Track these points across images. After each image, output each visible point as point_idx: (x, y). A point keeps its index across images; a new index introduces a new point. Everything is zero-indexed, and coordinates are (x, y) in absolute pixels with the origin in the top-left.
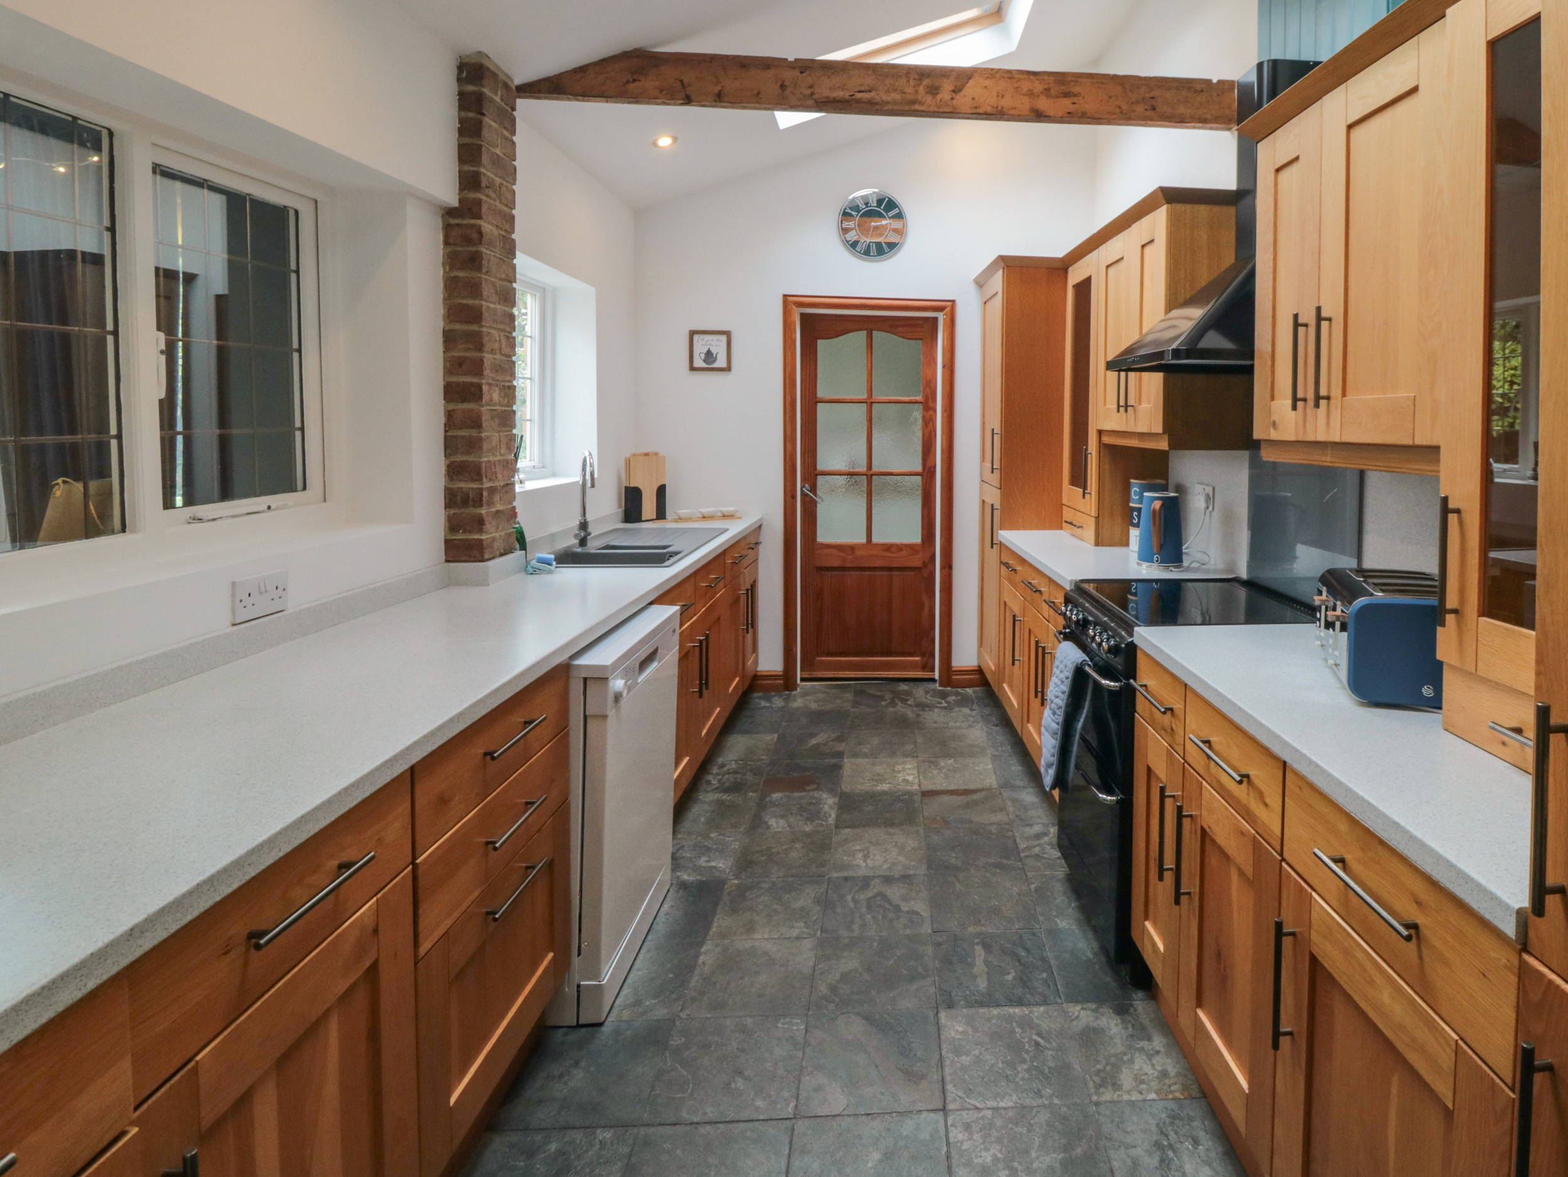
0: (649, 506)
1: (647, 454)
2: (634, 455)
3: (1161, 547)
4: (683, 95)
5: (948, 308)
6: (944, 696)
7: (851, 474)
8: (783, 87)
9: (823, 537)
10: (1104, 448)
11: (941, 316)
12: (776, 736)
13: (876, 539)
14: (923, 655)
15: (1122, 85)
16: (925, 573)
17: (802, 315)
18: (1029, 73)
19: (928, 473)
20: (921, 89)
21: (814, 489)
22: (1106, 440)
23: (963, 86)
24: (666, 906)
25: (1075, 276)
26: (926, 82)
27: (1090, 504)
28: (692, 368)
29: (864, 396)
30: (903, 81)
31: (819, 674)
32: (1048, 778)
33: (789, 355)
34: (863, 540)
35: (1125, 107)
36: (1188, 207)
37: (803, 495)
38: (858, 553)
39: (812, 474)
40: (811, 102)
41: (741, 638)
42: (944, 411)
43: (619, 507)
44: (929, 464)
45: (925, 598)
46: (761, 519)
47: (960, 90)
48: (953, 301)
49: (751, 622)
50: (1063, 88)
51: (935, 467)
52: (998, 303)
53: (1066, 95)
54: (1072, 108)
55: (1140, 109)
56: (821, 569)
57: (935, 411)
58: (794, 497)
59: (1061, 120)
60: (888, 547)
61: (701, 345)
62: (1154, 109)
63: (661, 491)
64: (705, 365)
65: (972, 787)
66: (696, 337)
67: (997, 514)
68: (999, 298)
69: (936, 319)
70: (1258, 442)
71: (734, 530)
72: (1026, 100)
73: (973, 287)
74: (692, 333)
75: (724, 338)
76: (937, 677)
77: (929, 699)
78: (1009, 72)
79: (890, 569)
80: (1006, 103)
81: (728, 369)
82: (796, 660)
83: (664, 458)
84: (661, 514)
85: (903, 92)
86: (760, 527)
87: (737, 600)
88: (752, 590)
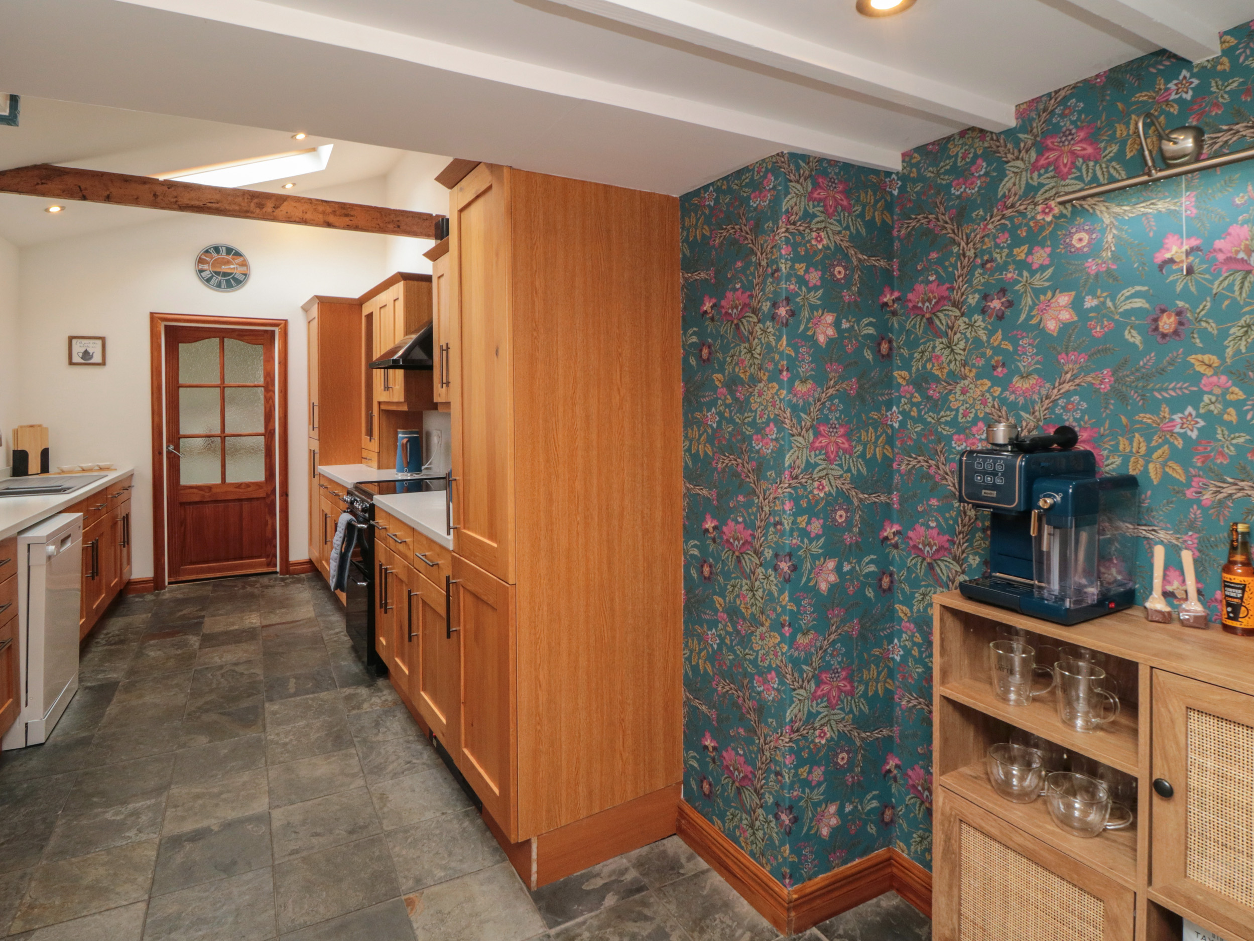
0: (34, 464)
1: (32, 426)
2: (21, 427)
3: (408, 463)
4: (81, 194)
5: (283, 325)
6: (283, 580)
7: (209, 436)
8: (155, 195)
9: (184, 481)
10: (381, 411)
11: (277, 330)
12: (150, 615)
13: (229, 480)
14: (267, 556)
15: (380, 213)
16: (268, 501)
17: (166, 327)
18: (323, 201)
19: (269, 434)
20: (252, 205)
21: (177, 448)
22: (383, 407)
23: (281, 205)
24: (77, 697)
25: (366, 310)
26: (256, 200)
27: (374, 445)
28: (71, 363)
29: (218, 382)
30: (240, 199)
31: (184, 578)
32: (332, 583)
33: (156, 354)
34: (219, 481)
35: (381, 225)
36: (416, 283)
37: (169, 452)
38: (214, 490)
39: (175, 437)
40: (175, 206)
41: (119, 551)
42: (280, 391)
43: (8, 465)
44: (270, 428)
45: (268, 518)
46: (133, 470)
47: (278, 207)
48: (286, 321)
49: (126, 541)
50: (344, 211)
51: (274, 430)
52: (315, 323)
53: (347, 215)
54: (350, 223)
55: (391, 226)
56: (182, 504)
57: (274, 392)
58: (161, 453)
59: (344, 228)
60: (239, 486)
61: (78, 348)
62: (399, 227)
63: (45, 454)
64: (83, 361)
65: (297, 619)
66: (74, 341)
67: (317, 456)
68: (316, 320)
69: (273, 332)
70: (436, 404)
71: (111, 476)
72: (321, 216)
73: (300, 311)
74: (71, 339)
75: (99, 342)
76: (278, 569)
77: (272, 583)
78: (310, 199)
79: (240, 500)
80: (308, 216)
81: (103, 363)
82: (164, 569)
83: (47, 429)
84: (45, 468)
85: (240, 205)
86: (132, 475)
87: (115, 523)
88: (127, 519)
